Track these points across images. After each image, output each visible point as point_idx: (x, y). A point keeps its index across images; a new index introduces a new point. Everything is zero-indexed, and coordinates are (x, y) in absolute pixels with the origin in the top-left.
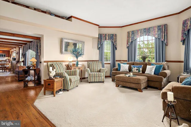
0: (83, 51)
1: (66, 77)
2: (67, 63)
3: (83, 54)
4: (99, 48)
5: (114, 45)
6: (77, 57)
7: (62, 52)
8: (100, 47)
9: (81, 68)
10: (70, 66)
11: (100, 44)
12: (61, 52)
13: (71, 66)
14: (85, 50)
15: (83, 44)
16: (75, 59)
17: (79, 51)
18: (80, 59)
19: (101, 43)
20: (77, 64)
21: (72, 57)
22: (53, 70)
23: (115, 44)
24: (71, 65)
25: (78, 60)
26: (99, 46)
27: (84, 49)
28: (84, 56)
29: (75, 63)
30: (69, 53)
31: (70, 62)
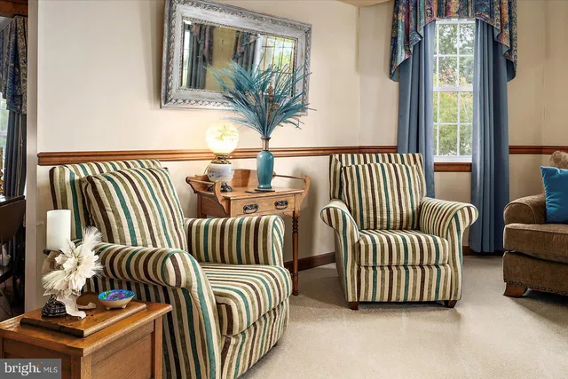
0: (299, 88)
1: (187, 291)
2: (200, 168)
3: (303, 108)
4: (396, 71)
5: (497, 44)
6: (265, 127)
7: (168, 89)
8: (406, 61)
9: (291, 200)
10: (218, 189)
11: (407, 39)
12: (162, 93)
13: (224, 189)
14: (312, 80)
15: (302, 41)
16: (253, 138)
17: (277, 83)
18: (282, 135)
19: (415, 38)
20: (267, 174)
21: (232, 127)
22: (77, 238)
23: (506, 42)
24: (229, 179)
25: (272, 144)
26: (402, 56)
27: (305, 76)
28: (307, 120)
29: (252, 165)
30: (210, 100)
31: (221, 158)
